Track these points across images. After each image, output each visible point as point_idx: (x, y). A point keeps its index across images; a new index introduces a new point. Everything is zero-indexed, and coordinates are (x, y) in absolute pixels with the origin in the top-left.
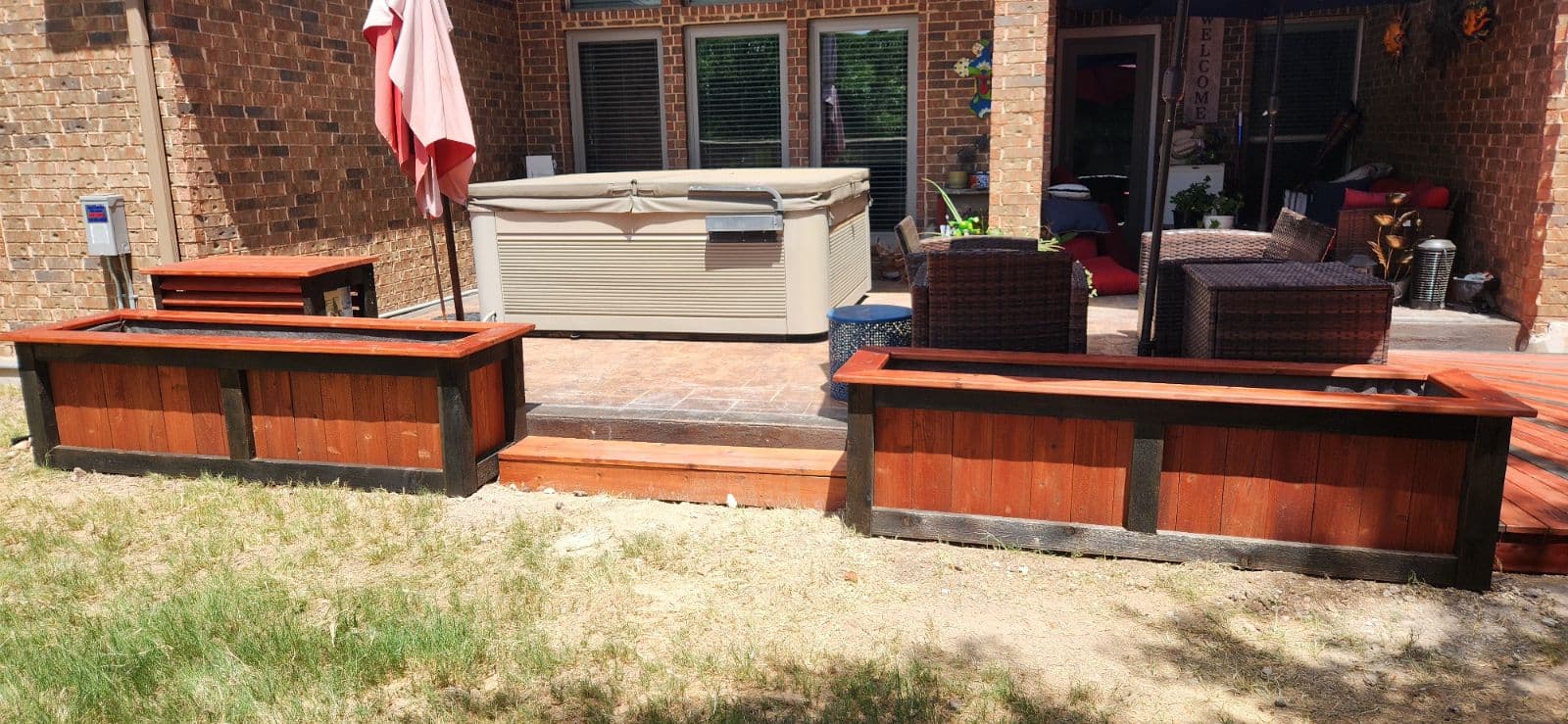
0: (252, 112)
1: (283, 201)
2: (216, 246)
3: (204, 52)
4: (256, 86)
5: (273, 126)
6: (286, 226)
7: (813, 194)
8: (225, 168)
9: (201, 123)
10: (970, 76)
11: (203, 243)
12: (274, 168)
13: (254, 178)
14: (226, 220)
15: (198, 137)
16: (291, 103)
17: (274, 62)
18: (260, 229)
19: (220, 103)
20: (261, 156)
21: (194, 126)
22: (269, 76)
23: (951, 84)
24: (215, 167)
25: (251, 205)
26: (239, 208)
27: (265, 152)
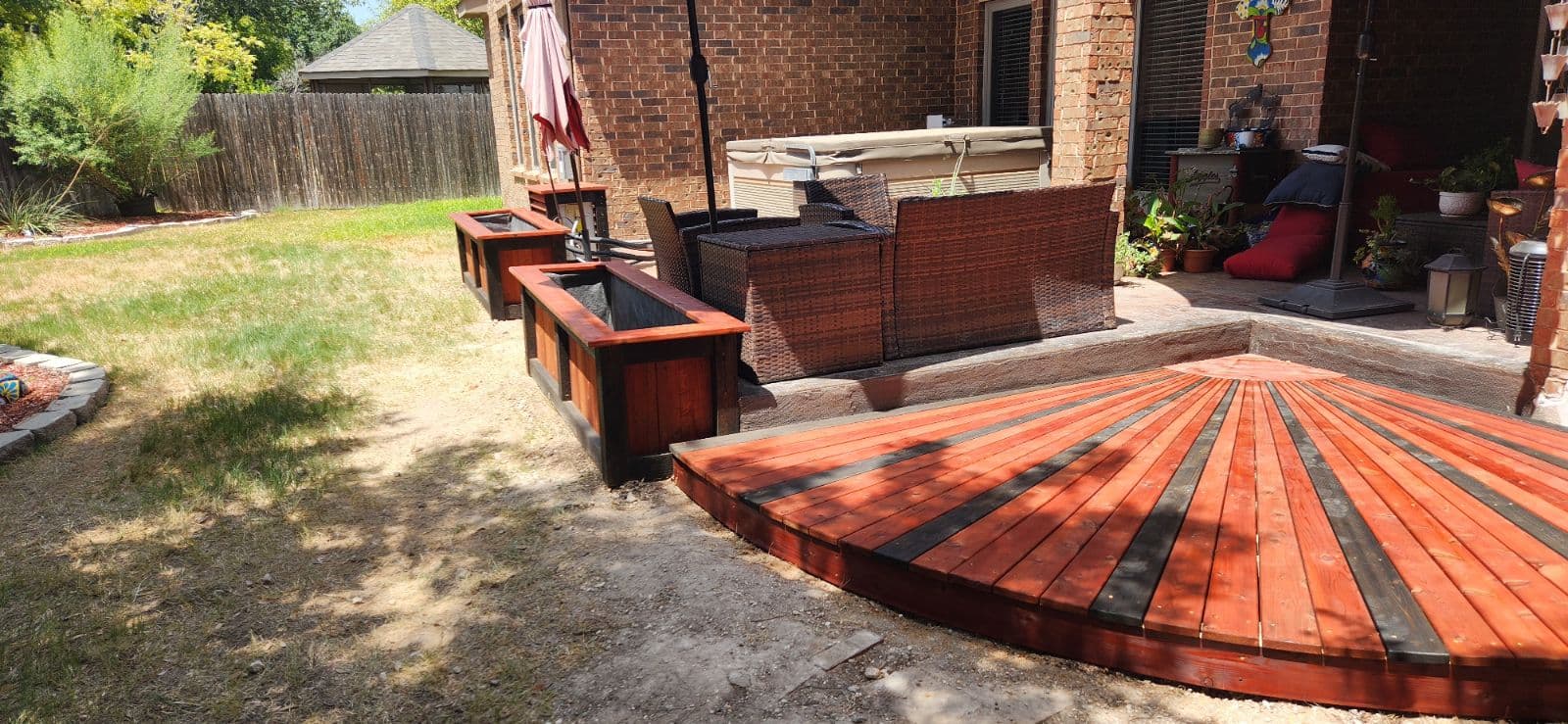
0: (637, 94)
1: (659, 151)
2: (600, 176)
3: (602, 60)
4: (642, 77)
5: (655, 102)
6: (661, 167)
7: (833, 152)
8: (612, 130)
9: (595, 103)
10: (1251, 17)
11: (590, 174)
12: (654, 129)
13: (637, 135)
14: (611, 161)
15: (592, 111)
16: (672, 86)
17: (660, 61)
18: (639, 168)
19: (612, 90)
20: (642, 122)
21: (590, 105)
22: (655, 69)
23: (1234, 28)
24: (604, 128)
25: (632, 152)
26: (621, 153)
27: (646, 119)
